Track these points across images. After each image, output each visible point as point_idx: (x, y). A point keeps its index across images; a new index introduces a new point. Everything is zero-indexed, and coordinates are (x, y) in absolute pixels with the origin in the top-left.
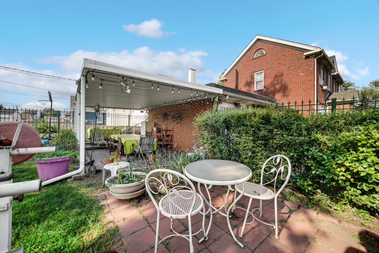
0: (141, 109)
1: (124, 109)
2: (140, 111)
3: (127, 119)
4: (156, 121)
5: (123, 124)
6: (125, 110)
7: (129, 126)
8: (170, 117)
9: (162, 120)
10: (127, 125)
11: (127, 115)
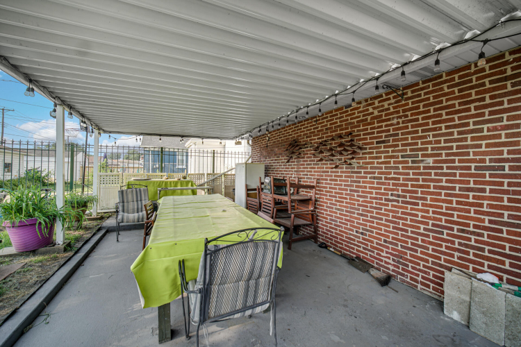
0: (237, 137)
1: (203, 138)
2: (234, 141)
3: (210, 159)
4: (268, 161)
5: (201, 169)
6: (204, 140)
7: (213, 174)
8: (309, 151)
9: (284, 159)
10: (210, 171)
11: (209, 151)
